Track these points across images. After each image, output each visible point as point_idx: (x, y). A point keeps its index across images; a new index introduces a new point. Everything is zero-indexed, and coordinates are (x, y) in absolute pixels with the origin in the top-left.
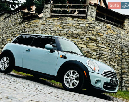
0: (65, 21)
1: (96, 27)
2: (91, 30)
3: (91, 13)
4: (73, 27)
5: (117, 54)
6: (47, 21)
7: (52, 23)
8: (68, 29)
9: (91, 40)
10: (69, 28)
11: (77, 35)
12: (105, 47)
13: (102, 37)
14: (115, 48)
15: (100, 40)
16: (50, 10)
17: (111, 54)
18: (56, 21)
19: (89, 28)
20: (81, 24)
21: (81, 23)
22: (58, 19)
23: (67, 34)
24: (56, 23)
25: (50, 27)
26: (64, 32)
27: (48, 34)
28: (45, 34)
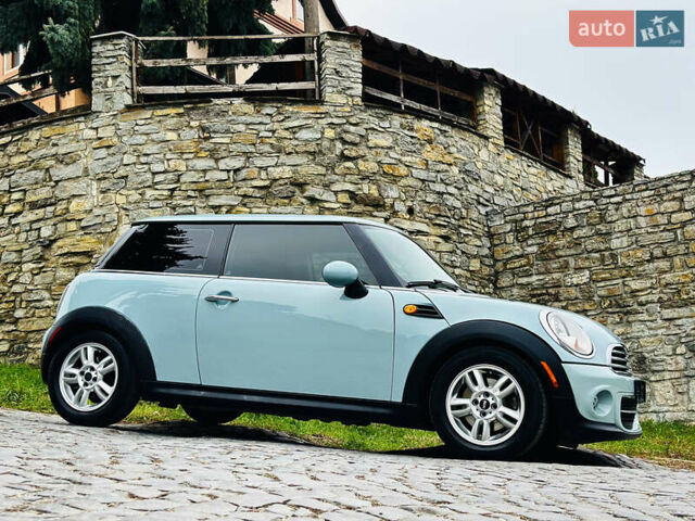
0: (217, 123)
1: (374, 139)
2: (354, 154)
3: (337, 72)
4: (267, 148)
5: (475, 257)
6: (122, 125)
7: (154, 136)
8: (243, 159)
9: (357, 203)
10: (248, 156)
11: (292, 184)
12: (424, 228)
13: (404, 182)
14: (462, 231)
15: (399, 198)
16: (131, 68)
17: (454, 258)
18: (171, 122)
19: (339, 145)
20: (304, 131)
21: (300, 127)
22: (180, 115)
23: (238, 184)
24: (171, 136)
25: (143, 159)
26: (224, 176)
27: (140, 191)
28: (124, 192)
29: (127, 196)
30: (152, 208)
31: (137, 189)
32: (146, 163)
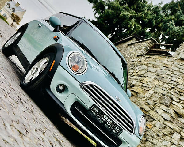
6: (175, 63)
7: (181, 70)
27: (163, 83)
28: (159, 81)
29: (159, 83)
30: (162, 89)
31: (163, 82)
32: (172, 76)
